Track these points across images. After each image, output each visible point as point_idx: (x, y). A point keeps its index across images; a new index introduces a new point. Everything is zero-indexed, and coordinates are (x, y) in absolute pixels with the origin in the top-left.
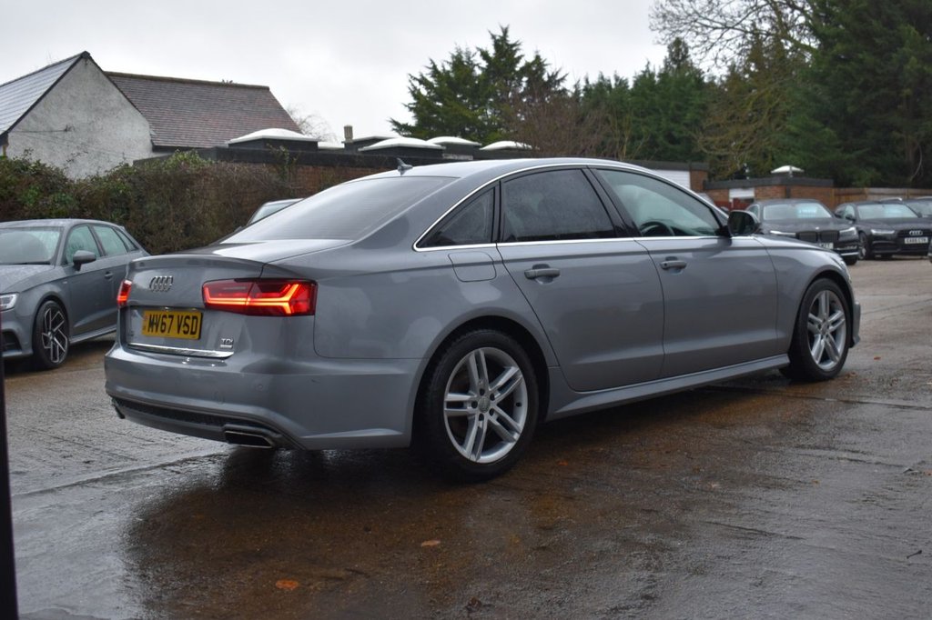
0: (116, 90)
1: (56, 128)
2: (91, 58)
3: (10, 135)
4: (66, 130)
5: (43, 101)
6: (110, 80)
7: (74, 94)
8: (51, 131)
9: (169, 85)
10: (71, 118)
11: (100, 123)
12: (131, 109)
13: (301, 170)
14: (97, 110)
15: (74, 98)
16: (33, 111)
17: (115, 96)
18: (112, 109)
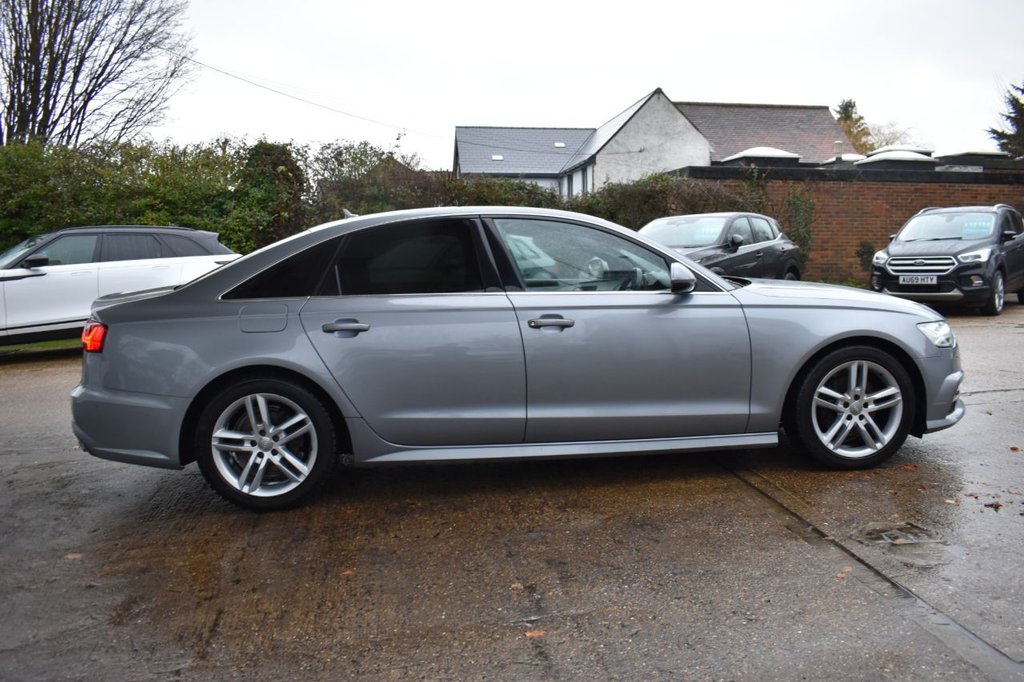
0: (683, 117)
1: (632, 150)
2: (663, 93)
3: (598, 157)
4: (641, 151)
5: (623, 129)
6: (677, 108)
7: (648, 122)
8: (629, 152)
9: (737, 110)
10: (645, 141)
11: (668, 144)
12: (695, 132)
13: (770, 184)
14: (666, 134)
15: (648, 125)
16: (616, 138)
17: (682, 121)
18: (679, 132)
